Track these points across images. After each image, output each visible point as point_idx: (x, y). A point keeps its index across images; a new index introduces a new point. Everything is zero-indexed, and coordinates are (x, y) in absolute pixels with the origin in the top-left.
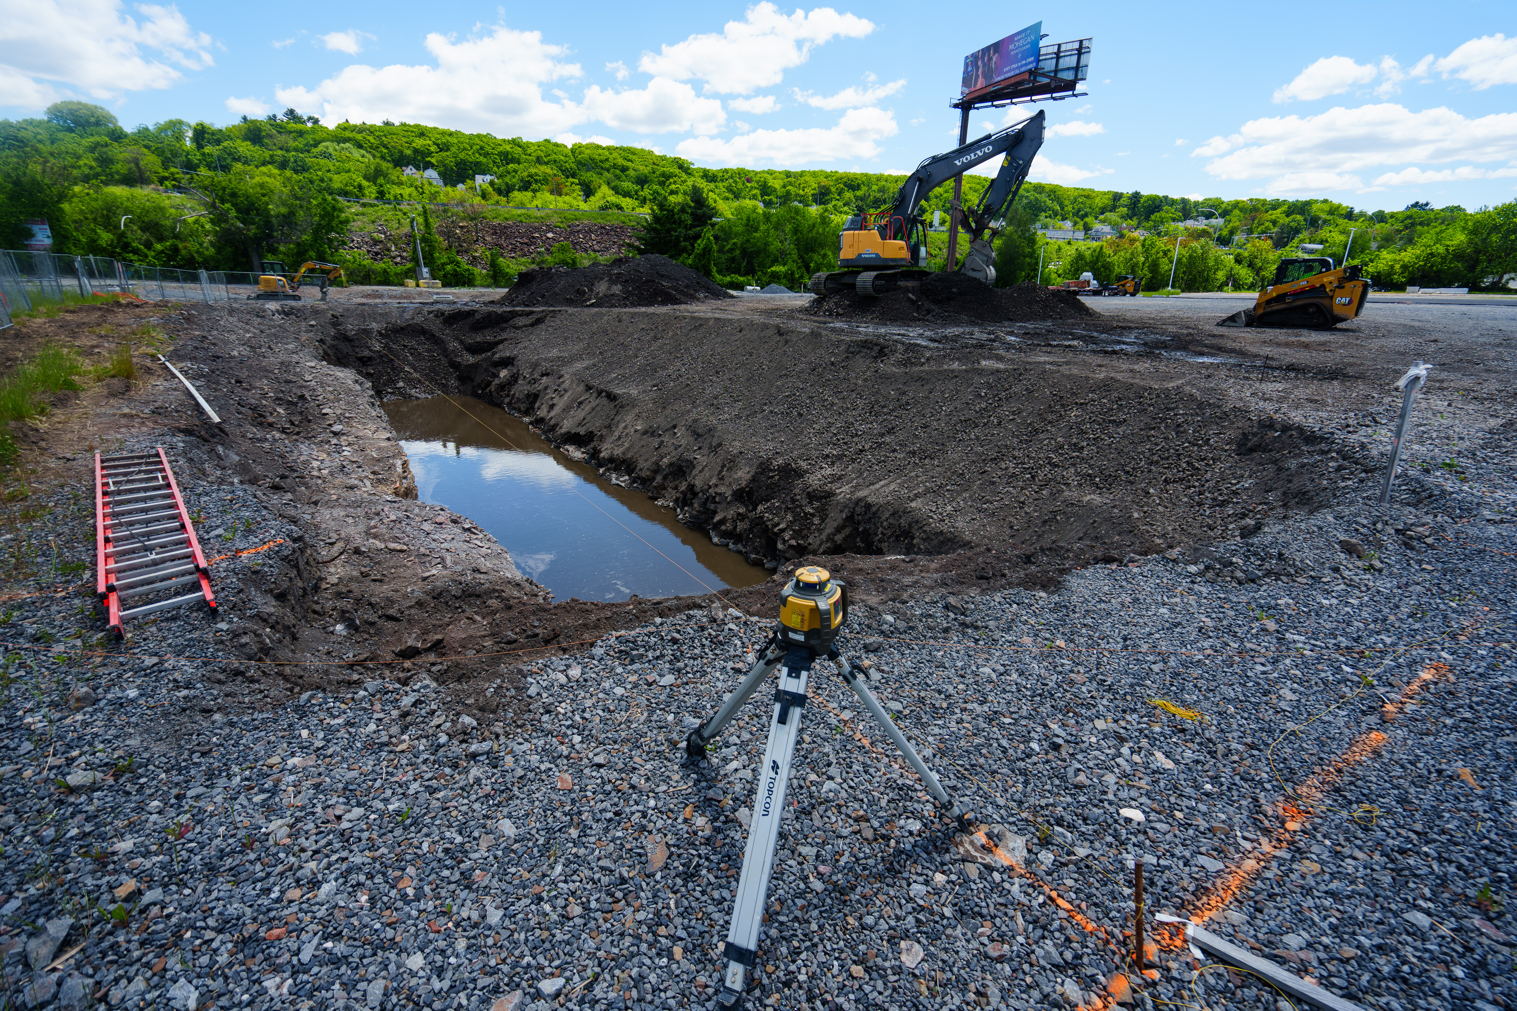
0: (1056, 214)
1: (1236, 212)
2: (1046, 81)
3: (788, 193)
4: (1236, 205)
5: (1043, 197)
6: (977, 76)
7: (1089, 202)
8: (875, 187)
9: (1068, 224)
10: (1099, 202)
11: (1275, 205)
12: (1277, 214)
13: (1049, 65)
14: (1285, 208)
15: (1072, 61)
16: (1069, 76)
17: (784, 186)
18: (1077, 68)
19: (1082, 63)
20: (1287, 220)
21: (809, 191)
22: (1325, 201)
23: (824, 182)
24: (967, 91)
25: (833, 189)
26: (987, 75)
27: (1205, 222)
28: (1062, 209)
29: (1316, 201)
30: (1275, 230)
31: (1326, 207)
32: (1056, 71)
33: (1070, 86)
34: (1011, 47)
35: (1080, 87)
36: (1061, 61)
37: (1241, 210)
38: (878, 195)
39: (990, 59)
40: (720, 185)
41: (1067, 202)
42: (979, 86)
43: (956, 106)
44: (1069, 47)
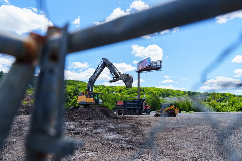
0: (173, 95)
1: (211, 95)
2: (153, 67)
3: (113, 90)
4: (210, 94)
5: (169, 92)
6: (140, 66)
7: (179, 93)
8: (133, 89)
9: (176, 97)
10: (182, 93)
11: (218, 94)
12: (219, 95)
13: (154, 65)
14: (220, 94)
15: (159, 64)
16: (159, 67)
17: (112, 89)
18: (160, 65)
19: (161, 64)
20: (221, 97)
21: (118, 90)
22: (228, 93)
23: (121, 88)
24: (138, 69)
25: (123, 90)
26: (142, 66)
27: (205, 97)
28: (174, 94)
29: (227, 93)
30: (219, 99)
31: (229, 94)
32: (156, 66)
33: (159, 68)
34: (145, 61)
35: (161, 69)
36: (157, 64)
37: (212, 95)
38: (133, 91)
39: (142, 63)
40: (97, 88)
41: (175, 93)
42: (140, 68)
43: (136, 72)
44: (158, 61)
